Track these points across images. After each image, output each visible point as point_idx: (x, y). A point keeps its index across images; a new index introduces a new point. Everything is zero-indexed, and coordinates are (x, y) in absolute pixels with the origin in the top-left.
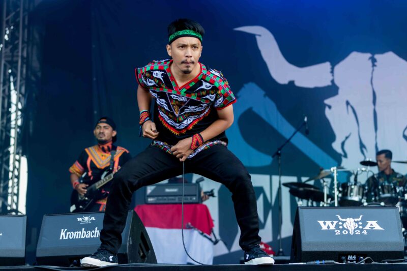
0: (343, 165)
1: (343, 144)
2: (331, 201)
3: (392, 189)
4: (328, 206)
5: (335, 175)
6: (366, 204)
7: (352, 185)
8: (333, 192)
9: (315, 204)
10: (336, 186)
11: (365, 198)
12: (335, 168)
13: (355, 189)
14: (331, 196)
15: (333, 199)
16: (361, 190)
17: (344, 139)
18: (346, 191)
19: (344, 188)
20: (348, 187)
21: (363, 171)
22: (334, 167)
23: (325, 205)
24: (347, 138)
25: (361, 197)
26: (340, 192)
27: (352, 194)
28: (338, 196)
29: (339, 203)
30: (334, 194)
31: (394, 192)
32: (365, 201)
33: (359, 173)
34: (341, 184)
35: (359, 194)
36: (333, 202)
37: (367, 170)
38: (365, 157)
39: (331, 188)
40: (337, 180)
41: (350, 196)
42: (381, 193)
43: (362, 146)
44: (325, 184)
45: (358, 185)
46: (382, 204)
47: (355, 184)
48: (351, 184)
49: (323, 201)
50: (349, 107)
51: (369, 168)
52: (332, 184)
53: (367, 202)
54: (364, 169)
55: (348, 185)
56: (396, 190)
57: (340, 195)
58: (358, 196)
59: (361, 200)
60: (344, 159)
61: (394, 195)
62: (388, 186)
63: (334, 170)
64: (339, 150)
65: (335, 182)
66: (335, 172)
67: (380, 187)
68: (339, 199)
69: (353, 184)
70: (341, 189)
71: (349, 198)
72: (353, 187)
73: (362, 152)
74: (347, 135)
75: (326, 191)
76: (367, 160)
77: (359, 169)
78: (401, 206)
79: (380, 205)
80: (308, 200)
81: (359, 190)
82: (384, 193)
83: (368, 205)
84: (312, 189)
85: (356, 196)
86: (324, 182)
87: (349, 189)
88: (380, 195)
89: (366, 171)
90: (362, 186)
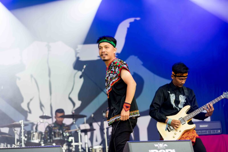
0: (28, 119)
1: (28, 104)
2: (19, 144)
3: (61, 134)
4: (18, 147)
5: (22, 125)
6: (43, 145)
7: (34, 132)
9: (9, 146)
10: (23, 133)
12: (22, 121)
13: (36, 134)
15: (21, 142)
17: (29, 101)
18: (30, 136)
19: (29, 134)
20: (31, 133)
21: (41, 122)
23: (16, 147)
24: (31, 100)
25: (40, 140)
26: (26, 137)
27: (34, 138)
28: (24, 140)
29: (25, 144)
30: (22, 138)
31: (62, 136)
33: (38, 124)
34: (26, 132)
35: (39, 138)
36: (21, 144)
37: (44, 122)
38: (43, 113)
39: (20, 135)
40: (24, 129)
42: (53, 137)
43: (41, 106)
44: (15, 132)
45: (38, 132)
46: (54, 144)
47: (36, 132)
48: (33, 131)
49: (15, 144)
50: (33, 79)
51: (45, 120)
52: (21, 132)
53: (44, 143)
55: (31, 132)
56: (63, 135)
57: (26, 139)
58: (38, 139)
59: (40, 142)
60: (29, 115)
61: (62, 138)
62: (58, 132)
64: (26, 109)
65: (23, 131)
66: (22, 123)
67: (53, 133)
68: (25, 142)
69: (35, 131)
70: (26, 135)
71: (32, 141)
72: (34, 133)
73: (42, 109)
74: (31, 98)
75: (17, 137)
76: (44, 115)
77: (38, 121)
79: (52, 145)
80: (4, 143)
81: (39, 135)
82: (55, 137)
84: (7, 136)
85: (37, 139)
86: (15, 130)
87: (32, 135)
88: (52, 138)
90: (41, 133)
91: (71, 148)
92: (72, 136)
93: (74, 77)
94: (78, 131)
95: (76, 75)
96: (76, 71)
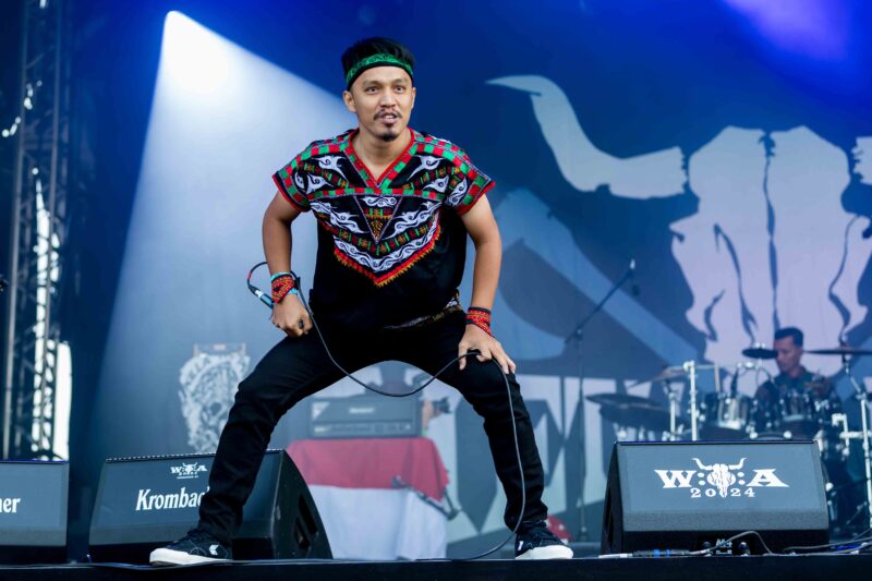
0: (708, 355)
1: (708, 313)
2: (684, 429)
3: (806, 405)
4: (678, 439)
5: (693, 377)
6: (754, 435)
7: (726, 397)
8: (689, 411)
9: (651, 437)
10: (693, 399)
11: (753, 423)
12: (692, 363)
13: (733, 405)
14: (684, 420)
15: (688, 426)
16: (745, 406)
17: (709, 302)
18: (714, 409)
19: (711, 403)
20: (718, 401)
21: (748, 369)
22: (689, 360)
23: (673, 439)
24: (716, 300)
25: (744, 422)
26: (702, 411)
27: (726, 416)
28: (698, 420)
29: (700, 433)
30: (690, 415)
31: (809, 410)
32: (753, 429)
33: (741, 372)
34: (704, 397)
35: (741, 416)
36: (688, 431)
37: (757, 367)
38: (753, 340)
39: (685, 404)
40: (696, 388)
41: (723, 419)
42: (784, 413)
43: (747, 317)
44: (671, 395)
45: (739, 397)
46: (788, 435)
47: (733, 396)
48: (724, 395)
49: (669, 430)
50: (721, 238)
51: (760, 363)
52: (686, 396)
53: (756, 431)
54: (749, 365)
55: (719, 397)
56: (813, 407)
57: (703, 418)
58: (738, 419)
59: (743, 428)
60: (710, 345)
61: (810, 417)
62: (798, 399)
63: (689, 368)
64: (700, 325)
65: (693, 391)
66: (693, 371)
67: (782, 402)
68: (701, 426)
69: (729, 395)
70: (703, 406)
71: (722, 424)
72: (728, 401)
73: (748, 329)
74: (717, 293)
75: (674, 410)
76: (757, 345)
77: (740, 365)
78: (824, 438)
79: (782, 436)
80: (638, 429)
81: (741, 407)
82: (789, 413)
83: (759, 437)
84: (647, 406)
85: (735, 419)
86: (670, 391)
87: (721, 405)
88: (781, 417)
89: (753, 368)
90: (746, 401)
91: (838, 447)
92: (842, 413)
93: (847, 234)
94: (859, 397)
95: (852, 229)
96: (851, 216)
